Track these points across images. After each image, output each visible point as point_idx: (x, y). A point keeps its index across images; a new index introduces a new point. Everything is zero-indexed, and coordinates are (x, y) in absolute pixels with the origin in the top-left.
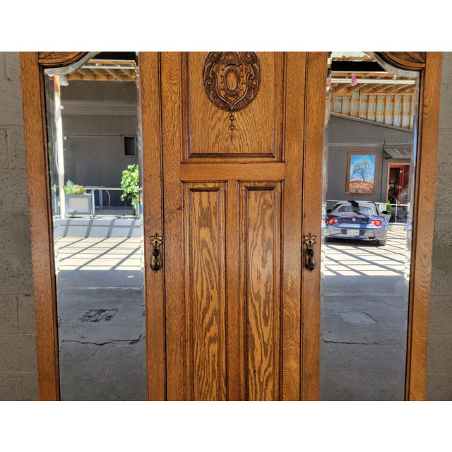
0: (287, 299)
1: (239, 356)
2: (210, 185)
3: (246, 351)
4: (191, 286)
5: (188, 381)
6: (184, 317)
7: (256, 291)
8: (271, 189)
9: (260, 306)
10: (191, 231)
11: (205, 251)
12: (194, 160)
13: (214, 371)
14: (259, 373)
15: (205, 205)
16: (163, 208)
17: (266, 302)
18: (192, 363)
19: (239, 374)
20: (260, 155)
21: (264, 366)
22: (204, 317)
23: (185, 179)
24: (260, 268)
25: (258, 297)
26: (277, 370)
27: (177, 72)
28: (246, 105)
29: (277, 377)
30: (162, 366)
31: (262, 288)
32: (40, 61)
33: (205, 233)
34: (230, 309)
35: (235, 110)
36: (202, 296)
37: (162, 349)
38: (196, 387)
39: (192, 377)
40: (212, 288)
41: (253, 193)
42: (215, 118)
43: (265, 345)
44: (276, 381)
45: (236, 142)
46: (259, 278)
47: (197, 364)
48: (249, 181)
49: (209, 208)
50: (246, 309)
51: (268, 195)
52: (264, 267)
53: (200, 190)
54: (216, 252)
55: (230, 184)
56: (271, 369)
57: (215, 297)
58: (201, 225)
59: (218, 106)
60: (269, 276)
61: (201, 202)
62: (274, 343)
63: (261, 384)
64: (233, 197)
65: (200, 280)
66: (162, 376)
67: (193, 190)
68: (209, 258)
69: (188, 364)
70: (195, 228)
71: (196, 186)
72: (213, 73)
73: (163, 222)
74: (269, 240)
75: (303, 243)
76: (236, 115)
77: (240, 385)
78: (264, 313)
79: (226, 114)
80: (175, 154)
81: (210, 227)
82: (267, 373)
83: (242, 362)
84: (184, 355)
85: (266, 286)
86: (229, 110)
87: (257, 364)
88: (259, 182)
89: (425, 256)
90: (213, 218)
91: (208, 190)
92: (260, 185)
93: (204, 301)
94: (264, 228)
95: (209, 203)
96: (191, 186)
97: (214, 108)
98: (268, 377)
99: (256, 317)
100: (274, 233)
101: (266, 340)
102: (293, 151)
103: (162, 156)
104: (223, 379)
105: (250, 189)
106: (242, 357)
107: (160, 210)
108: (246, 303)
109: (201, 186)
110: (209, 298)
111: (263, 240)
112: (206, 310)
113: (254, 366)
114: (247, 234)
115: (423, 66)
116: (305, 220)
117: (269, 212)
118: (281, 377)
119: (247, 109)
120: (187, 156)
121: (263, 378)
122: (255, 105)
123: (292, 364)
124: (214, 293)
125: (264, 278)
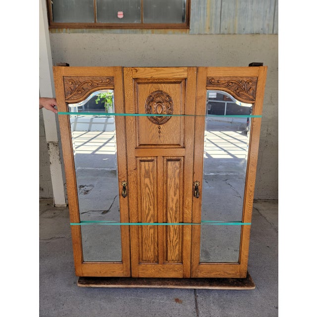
0: (186, 210)
1: (163, 234)
2: (150, 158)
3: (167, 232)
4: (141, 204)
5: (140, 245)
6: (138, 217)
7: (171, 206)
8: (178, 160)
9: (173, 213)
10: (140, 179)
11: (147, 188)
12: (141, 147)
13: (152, 241)
14: (173, 242)
15: (147, 168)
16: (127, 169)
17: (176, 211)
18: (142, 238)
19: (163, 242)
20: (173, 145)
21: (175, 239)
22: (147, 218)
23: (137, 156)
24: (173, 196)
25: (172, 209)
26: (181, 241)
27: (133, 106)
28: (166, 122)
29: (181, 243)
30: (128, 238)
31: (174, 205)
32: (66, 101)
33: (147, 181)
34: (159, 214)
35: (161, 124)
36: (146, 209)
37: (128, 231)
38: (144, 247)
39: (142, 243)
40: (151, 205)
41: (169, 163)
42: (152, 128)
43: (175, 230)
44: (180, 245)
45: (162, 139)
46: (172, 201)
47: (144, 238)
48: (168, 157)
49: (149, 170)
50: (167, 214)
51: (177, 163)
52: (175, 196)
53: (144, 161)
54: (152, 189)
55: (159, 158)
56: (178, 240)
57: (152, 209)
58: (145, 177)
59: (152, 122)
60: (177, 200)
61: (145, 167)
62: (179, 229)
63: (173, 246)
64: (160, 164)
65: (145, 202)
66: (128, 242)
67: (141, 161)
68: (149, 192)
69: (140, 237)
70: (143, 178)
71: (143, 159)
72: (150, 107)
73: (127, 175)
74: (177, 184)
75: (193, 185)
76: (161, 126)
77: (164, 246)
78: (175, 217)
79: (157, 126)
80: (133, 144)
81: (149, 178)
82: (176, 242)
83: (165, 237)
84: (138, 234)
85: (176, 204)
86: (158, 124)
87: (172, 238)
88: (173, 157)
89: (251, 191)
90: (151, 174)
91: (148, 161)
92: (173, 158)
93: (147, 211)
94: (175, 179)
95: (149, 167)
96: (140, 159)
97: (151, 123)
98: (176, 244)
99: (171, 218)
100: (180, 180)
101: (176, 228)
102: (189, 143)
103: (126, 145)
104: (156, 244)
105: (168, 160)
106: (165, 235)
107: (125, 170)
108: (167, 211)
109: (145, 159)
110: (149, 209)
111: (175, 184)
112: (148, 215)
113: (170, 239)
114: (167, 181)
115: (254, 102)
116: (195, 175)
117: (178, 171)
118: (182, 243)
119: (167, 123)
120: (138, 145)
121: (174, 244)
122: (170, 122)
123: (188, 238)
124: (152, 207)
125: (175, 201)
